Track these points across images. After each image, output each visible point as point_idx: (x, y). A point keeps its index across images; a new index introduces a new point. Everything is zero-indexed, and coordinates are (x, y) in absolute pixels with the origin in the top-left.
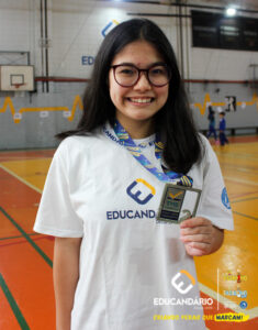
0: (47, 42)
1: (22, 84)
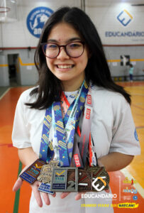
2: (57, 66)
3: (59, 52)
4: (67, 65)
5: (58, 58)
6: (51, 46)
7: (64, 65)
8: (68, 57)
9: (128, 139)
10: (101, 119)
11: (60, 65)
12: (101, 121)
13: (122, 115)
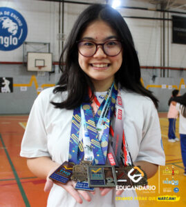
0: (63, 37)
1: (44, 66)
2: (91, 65)
3: (96, 51)
4: (104, 64)
5: (95, 56)
6: (85, 44)
7: (100, 64)
8: (105, 56)
9: (154, 147)
10: (132, 119)
11: (97, 64)
12: (133, 122)
13: (151, 118)
